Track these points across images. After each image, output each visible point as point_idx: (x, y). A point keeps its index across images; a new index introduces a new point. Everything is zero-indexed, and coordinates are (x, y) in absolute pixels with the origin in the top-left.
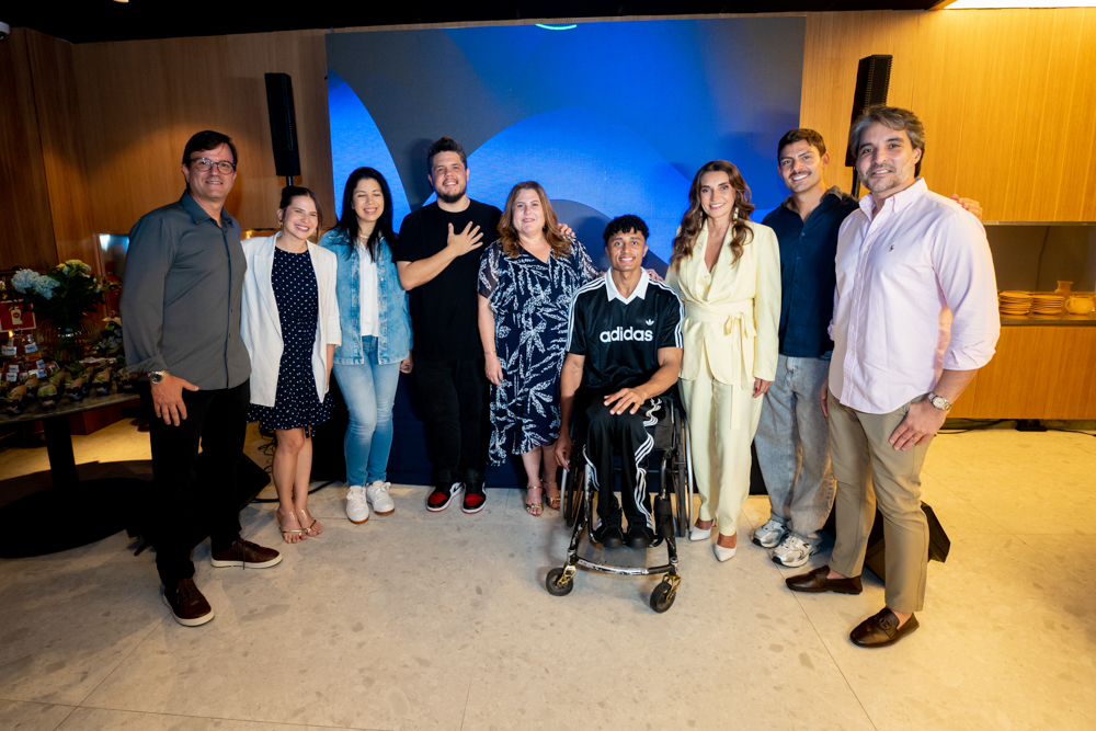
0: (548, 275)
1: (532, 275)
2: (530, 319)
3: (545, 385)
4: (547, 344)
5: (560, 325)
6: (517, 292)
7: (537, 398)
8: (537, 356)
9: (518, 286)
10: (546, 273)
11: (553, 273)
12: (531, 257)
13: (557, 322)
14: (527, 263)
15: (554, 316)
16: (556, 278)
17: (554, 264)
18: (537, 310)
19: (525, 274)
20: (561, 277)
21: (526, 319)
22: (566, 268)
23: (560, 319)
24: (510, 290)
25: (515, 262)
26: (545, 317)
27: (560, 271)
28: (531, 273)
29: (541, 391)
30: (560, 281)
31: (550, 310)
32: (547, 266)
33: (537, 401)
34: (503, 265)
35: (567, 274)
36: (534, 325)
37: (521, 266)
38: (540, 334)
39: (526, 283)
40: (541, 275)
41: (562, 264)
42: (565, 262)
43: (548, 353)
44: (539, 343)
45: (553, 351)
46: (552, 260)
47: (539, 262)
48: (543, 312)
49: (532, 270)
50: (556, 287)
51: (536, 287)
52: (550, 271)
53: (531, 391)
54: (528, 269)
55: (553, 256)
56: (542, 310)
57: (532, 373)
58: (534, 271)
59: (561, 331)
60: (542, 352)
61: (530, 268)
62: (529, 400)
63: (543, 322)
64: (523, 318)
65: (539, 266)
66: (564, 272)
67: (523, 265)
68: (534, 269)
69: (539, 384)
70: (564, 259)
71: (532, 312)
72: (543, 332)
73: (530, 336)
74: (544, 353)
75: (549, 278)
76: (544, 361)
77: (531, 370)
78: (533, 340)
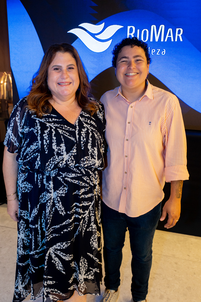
1: (57, 135)
2: (51, 182)
3: (65, 245)
4: (67, 207)
5: (83, 190)
6: (41, 150)
7: (57, 256)
8: (57, 218)
9: (42, 144)
10: (72, 134)
12: (59, 116)
13: (79, 188)
14: (55, 122)
15: (76, 182)
19: (50, 133)
20: (88, 138)
21: (48, 181)
22: (92, 131)
23: (83, 184)
24: (33, 147)
25: (43, 120)
26: (66, 182)
27: (87, 133)
28: (57, 132)
29: (60, 250)
30: (86, 143)
31: (73, 175)
32: (74, 127)
33: (57, 259)
34: (30, 123)
35: (93, 136)
36: (56, 188)
37: (48, 125)
38: (61, 197)
39: (51, 143)
40: (67, 135)
41: (88, 126)
43: (68, 216)
44: (60, 206)
45: (74, 214)
46: (80, 121)
47: (66, 122)
48: (65, 177)
49: (59, 130)
50: (83, 148)
51: (61, 147)
52: (77, 132)
53: (51, 250)
54: (54, 128)
55: (81, 118)
56: (64, 175)
57: (52, 233)
58: (60, 131)
59: (83, 196)
60: (63, 214)
61: (56, 127)
62: (47, 258)
63: (65, 186)
64: (45, 180)
65: (66, 126)
66: (91, 134)
67: (50, 124)
68: (60, 129)
69: (59, 244)
70: (91, 122)
71: (54, 175)
72: (64, 195)
73: (51, 198)
74: (65, 215)
75: (76, 139)
76: (64, 223)
77: (51, 230)
78: (54, 203)
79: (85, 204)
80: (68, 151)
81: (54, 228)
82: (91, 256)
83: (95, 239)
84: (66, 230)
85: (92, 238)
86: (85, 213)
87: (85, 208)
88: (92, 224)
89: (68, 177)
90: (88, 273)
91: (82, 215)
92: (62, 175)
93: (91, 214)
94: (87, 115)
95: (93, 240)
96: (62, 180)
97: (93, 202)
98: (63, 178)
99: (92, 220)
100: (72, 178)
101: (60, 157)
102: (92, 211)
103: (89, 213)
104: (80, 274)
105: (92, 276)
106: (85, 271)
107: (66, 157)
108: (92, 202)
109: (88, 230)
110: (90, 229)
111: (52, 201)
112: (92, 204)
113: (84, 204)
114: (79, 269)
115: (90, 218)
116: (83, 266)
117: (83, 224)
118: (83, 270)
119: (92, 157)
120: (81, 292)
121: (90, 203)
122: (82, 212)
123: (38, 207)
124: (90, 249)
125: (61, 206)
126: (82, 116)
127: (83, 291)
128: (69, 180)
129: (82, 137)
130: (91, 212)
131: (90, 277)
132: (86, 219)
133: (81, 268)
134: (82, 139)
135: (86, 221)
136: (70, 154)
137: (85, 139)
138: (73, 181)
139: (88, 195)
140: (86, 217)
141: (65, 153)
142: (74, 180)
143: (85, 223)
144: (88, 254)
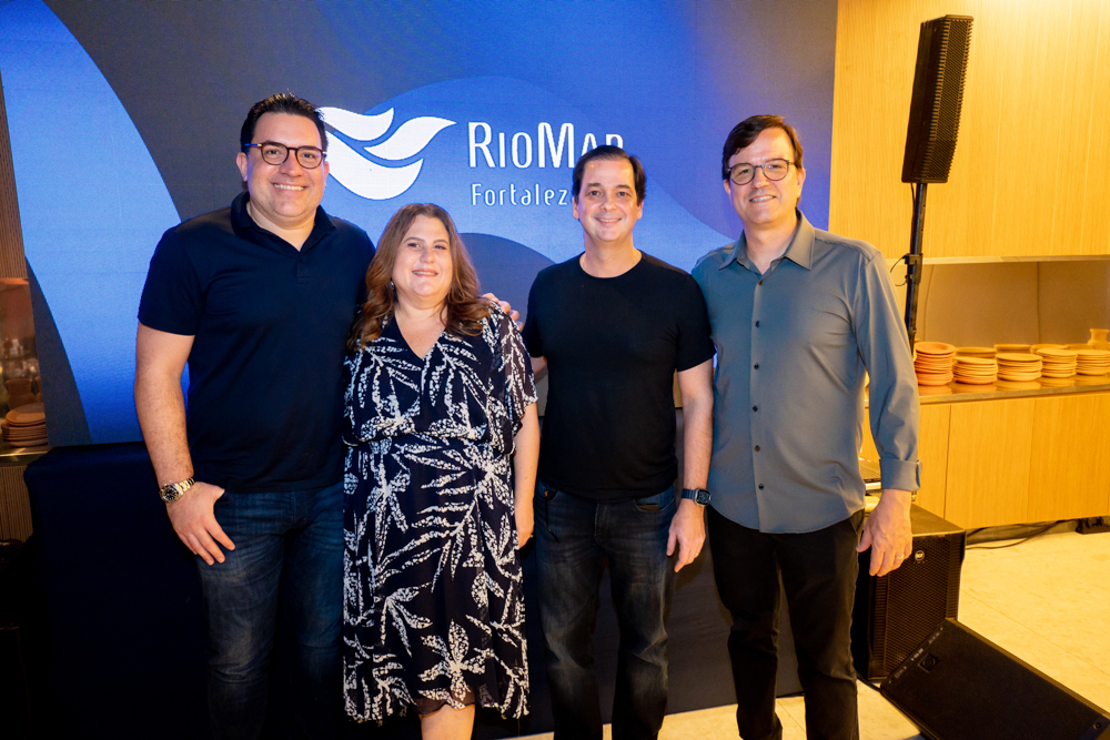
0: (418, 382)
1: (384, 378)
4: (411, 517)
10: (415, 377)
11: (429, 377)
16: (434, 388)
17: (437, 357)
18: (394, 450)
20: (443, 386)
26: (408, 462)
27: (444, 376)
29: (402, 603)
31: (422, 449)
32: (421, 363)
33: (399, 620)
35: (456, 381)
37: (374, 358)
38: (398, 494)
41: (453, 360)
42: (461, 357)
45: (427, 529)
47: (409, 355)
48: (406, 452)
49: (389, 369)
50: (433, 404)
51: (389, 401)
52: (424, 373)
53: (389, 602)
54: (382, 365)
55: (439, 345)
56: (402, 449)
57: (388, 567)
58: (391, 372)
59: (448, 491)
60: (403, 530)
61: (386, 364)
62: (383, 618)
63: (404, 472)
64: (372, 463)
65: (404, 362)
66: (452, 376)
67: (377, 358)
68: (393, 367)
69: (400, 590)
70: (463, 351)
71: (386, 452)
72: (403, 490)
73: (381, 498)
74: (407, 531)
75: (419, 386)
76: (406, 548)
77: (387, 561)
78: (388, 506)
79: (454, 508)
80: (403, 410)
81: (392, 558)
82: (476, 622)
83: (481, 585)
84: (408, 563)
85: (476, 583)
86: (455, 528)
87: (454, 517)
88: (473, 551)
89: (411, 453)
90: (472, 660)
91: (447, 532)
92: (400, 450)
93: (470, 531)
94: (454, 339)
95: (477, 587)
96: (398, 459)
97: (473, 504)
98: (401, 456)
99: (472, 543)
100: (420, 455)
101: (388, 419)
102: (472, 523)
103: (466, 528)
104: (452, 659)
105: (481, 666)
106: (463, 653)
107: (399, 420)
108: (470, 504)
109: (465, 565)
110: (469, 563)
111: (384, 503)
112: (471, 508)
113: (450, 508)
114: (449, 650)
115: (467, 538)
116: (457, 643)
117: (451, 550)
118: (458, 653)
119: (459, 421)
120: (459, 700)
121: (466, 507)
122: (448, 525)
123: (365, 520)
124: (471, 607)
125: (399, 512)
126: (442, 340)
127: (462, 697)
128: (414, 458)
129: (431, 382)
130: (470, 526)
131: (477, 669)
132: (459, 540)
133: (452, 647)
134: (431, 386)
135: (458, 546)
136: (407, 415)
137: (437, 387)
138: (422, 460)
139: (459, 490)
140: (458, 536)
141: (398, 413)
142: (424, 459)
143: (456, 549)
144: (468, 617)
